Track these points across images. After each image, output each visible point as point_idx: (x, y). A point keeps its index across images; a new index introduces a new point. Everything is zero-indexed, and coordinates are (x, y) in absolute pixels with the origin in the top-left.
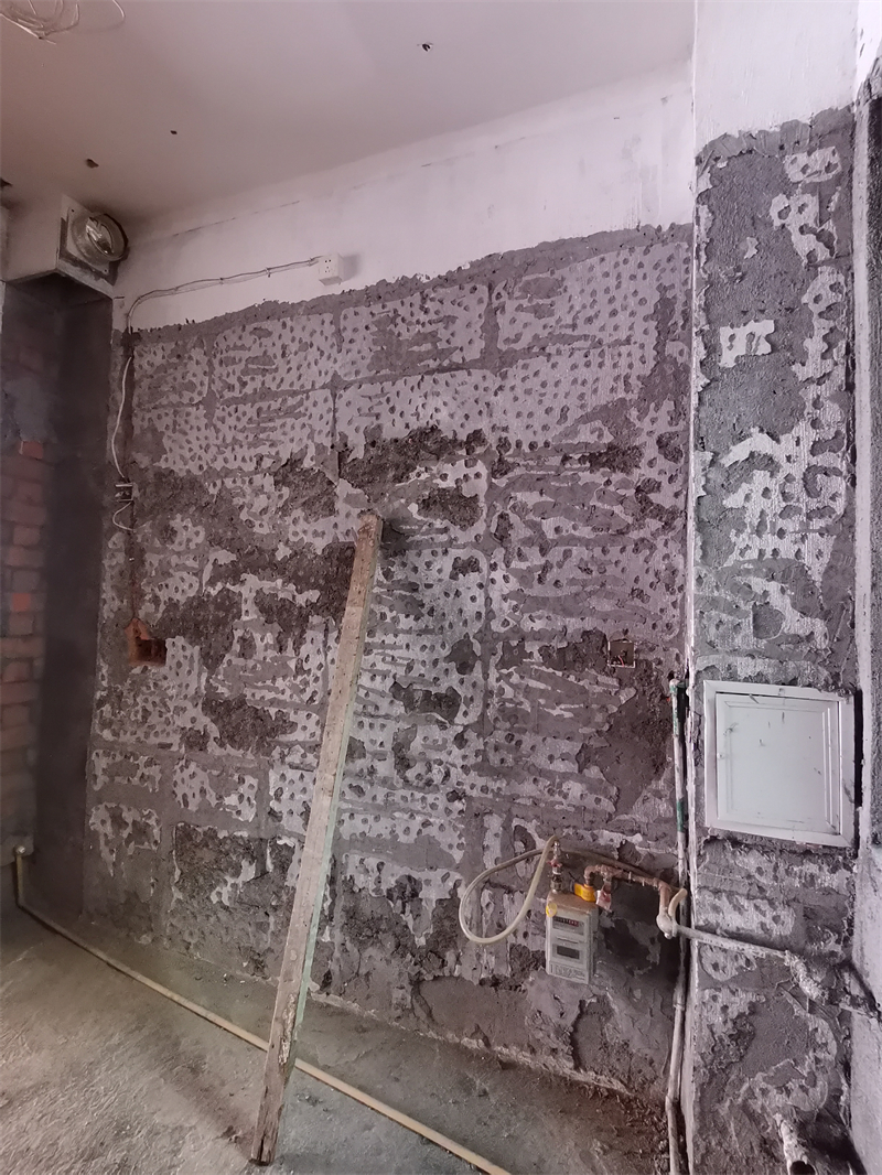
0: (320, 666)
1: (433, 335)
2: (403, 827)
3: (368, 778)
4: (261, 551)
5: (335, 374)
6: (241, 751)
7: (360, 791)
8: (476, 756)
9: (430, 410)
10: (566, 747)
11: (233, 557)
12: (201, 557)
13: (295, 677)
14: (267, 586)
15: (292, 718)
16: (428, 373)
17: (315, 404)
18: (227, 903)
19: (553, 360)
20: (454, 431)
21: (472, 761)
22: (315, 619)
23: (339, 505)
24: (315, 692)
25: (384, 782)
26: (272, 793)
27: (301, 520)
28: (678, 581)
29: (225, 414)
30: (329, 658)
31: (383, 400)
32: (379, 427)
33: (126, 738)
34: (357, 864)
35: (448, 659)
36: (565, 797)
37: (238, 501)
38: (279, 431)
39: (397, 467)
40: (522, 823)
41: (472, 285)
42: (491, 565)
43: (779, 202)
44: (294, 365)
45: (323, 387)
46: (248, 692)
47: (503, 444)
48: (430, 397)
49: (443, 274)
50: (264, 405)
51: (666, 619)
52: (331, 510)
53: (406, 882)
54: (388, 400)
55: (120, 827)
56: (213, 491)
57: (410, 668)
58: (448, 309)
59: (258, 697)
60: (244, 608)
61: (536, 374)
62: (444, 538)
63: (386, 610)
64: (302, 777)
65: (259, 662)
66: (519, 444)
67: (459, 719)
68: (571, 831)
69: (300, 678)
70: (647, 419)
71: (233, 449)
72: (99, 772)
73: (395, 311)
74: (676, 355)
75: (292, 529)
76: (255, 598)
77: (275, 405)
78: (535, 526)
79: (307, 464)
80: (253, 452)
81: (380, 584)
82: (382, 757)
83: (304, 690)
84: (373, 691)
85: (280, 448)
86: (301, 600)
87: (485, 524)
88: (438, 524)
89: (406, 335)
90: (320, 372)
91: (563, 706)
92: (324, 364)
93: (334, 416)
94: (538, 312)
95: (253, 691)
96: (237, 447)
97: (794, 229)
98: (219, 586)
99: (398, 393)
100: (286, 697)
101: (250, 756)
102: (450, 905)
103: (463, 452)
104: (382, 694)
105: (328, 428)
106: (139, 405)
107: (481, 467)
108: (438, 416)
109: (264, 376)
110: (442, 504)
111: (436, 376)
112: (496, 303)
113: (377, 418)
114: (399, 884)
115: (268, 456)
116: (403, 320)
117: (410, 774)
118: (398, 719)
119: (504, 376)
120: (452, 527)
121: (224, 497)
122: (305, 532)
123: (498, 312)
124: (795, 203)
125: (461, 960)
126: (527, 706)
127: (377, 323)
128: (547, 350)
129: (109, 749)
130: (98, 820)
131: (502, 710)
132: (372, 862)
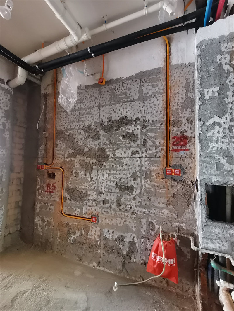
0: (96, 179)
1: (126, 93)
2: (119, 222)
3: (110, 209)
4: (80, 150)
5: (100, 104)
6: (76, 202)
7: (107, 212)
8: (139, 203)
9: (125, 112)
10: (163, 200)
11: (73, 151)
12: (64, 151)
13: (90, 182)
14: (82, 159)
15: (89, 193)
16: (124, 102)
17: (94, 111)
18: (72, 242)
19: (158, 98)
20: (131, 117)
21: (138, 204)
22: (95, 167)
23: (101, 137)
24: (95, 186)
25: (114, 210)
26: (84, 213)
27: (91, 141)
28: (193, 156)
29: (71, 114)
30: (99, 177)
31: (112, 110)
32: (111, 117)
33: (45, 199)
34: (107, 232)
35: (131, 177)
36: (163, 213)
37: (74, 137)
38: (85, 118)
39: (116, 127)
40: (152, 221)
41: (135, 80)
42: (142, 152)
43: (219, 57)
44: (88, 101)
45: (96, 107)
46: (77, 186)
47: (145, 121)
48: (125, 109)
49: (128, 77)
50: (81, 111)
51: (190, 166)
52: (99, 138)
53: (120, 236)
54: (114, 110)
55: (43, 222)
56: (67, 134)
57: (120, 180)
58: (129, 86)
59: (80, 188)
60: (76, 164)
61: (153, 102)
62: (129, 145)
63: (114, 164)
64: (92, 209)
65: (80, 178)
66: (149, 121)
67: (134, 193)
68: (165, 223)
69: (91, 182)
70: (183, 114)
71: (73, 123)
72: (38, 208)
73: (115, 87)
74: (191, 96)
75: (88, 143)
76: (79, 162)
77: (84, 112)
78: (154, 142)
79: (92, 127)
80: (78, 124)
81: (112, 158)
82: (113, 203)
83: (92, 186)
84: (110, 186)
85: (85, 123)
86: (91, 162)
87: (140, 142)
88: (128, 142)
89: (118, 93)
90: (95, 103)
91: (162, 189)
92: (97, 101)
93: (99, 114)
94: (153, 86)
95: (79, 186)
96: (74, 123)
97: (223, 63)
98: (69, 159)
99: (116, 108)
100: (87, 188)
101: (78, 203)
102: (133, 243)
103: (134, 123)
104: (113, 187)
105: (98, 117)
106: (48, 112)
107: (139, 127)
108: (127, 114)
109: (81, 104)
110: (128, 137)
111: (127, 103)
112: (142, 84)
113: (111, 114)
114: (118, 237)
115: (82, 125)
116: (117, 89)
117: (121, 208)
118: (117, 193)
119: (144, 103)
120: (131, 142)
121: (70, 136)
122: (92, 144)
123: (143, 87)
124: (223, 57)
125: (136, 257)
126: (152, 189)
127: (111, 90)
128: (156, 96)
129: (40, 201)
130: (38, 221)
131: (146, 190)
132: (111, 231)
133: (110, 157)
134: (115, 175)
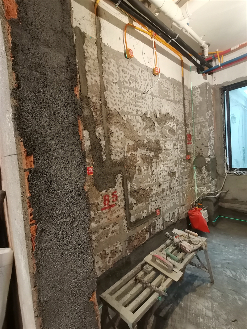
1: (167, 91)
3: (166, 196)
5: (152, 92)
6: (142, 204)
7: (165, 200)
8: (179, 183)
12: (123, 143)
14: (143, 152)
15: (152, 188)
17: (149, 99)
20: (171, 115)
22: (154, 160)
23: (156, 129)
24: (156, 179)
27: (149, 132)
28: (193, 146)
32: (161, 110)
35: (174, 165)
36: (187, 185)
37: (133, 124)
38: (141, 103)
39: (164, 121)
41: (171, 83)
42: (178, 144)
44: (143, 84)
45: (150, 94)
46: (141, 185)
48: (168, 106)
50: (137, 93)
56: (124, 118)
59: (144, 186)
60: (138, 159)
62: (172, 139)
63: (166, 155)
64: (155, 203)
66: (179, 121)
67: (176, 176)
69: (152, 177)
71: (130, 105)
75: (147, 134)
76: (141, 156)
77: (139, 95)
78: (181, 137)
79: (149, 116)
80: (135, 108)
82: (167, 190)
85: (142, 109)
86: (151, 155)
88: (171, 135)
89: (163, 89)
90: (149, 89)
93: (153, 104)
98: (130, 153)
99: (163, 103)
100: (150, 183)
103: (173, 120)
104: (167, 176)
105: (152, 107)
107: (175, 124)
108: (169, 111)
109: (135, 83)
110: (171, 131)
111: (168, 101)
112: (174, 89)
113: (160, 107)
115: (139, 111)
118: (169, 180)
121: (129, 122)
122: (150, 135)
123: (175, 92)
131: (181, 173)
133: (163, 149)
134: (167, 165)
